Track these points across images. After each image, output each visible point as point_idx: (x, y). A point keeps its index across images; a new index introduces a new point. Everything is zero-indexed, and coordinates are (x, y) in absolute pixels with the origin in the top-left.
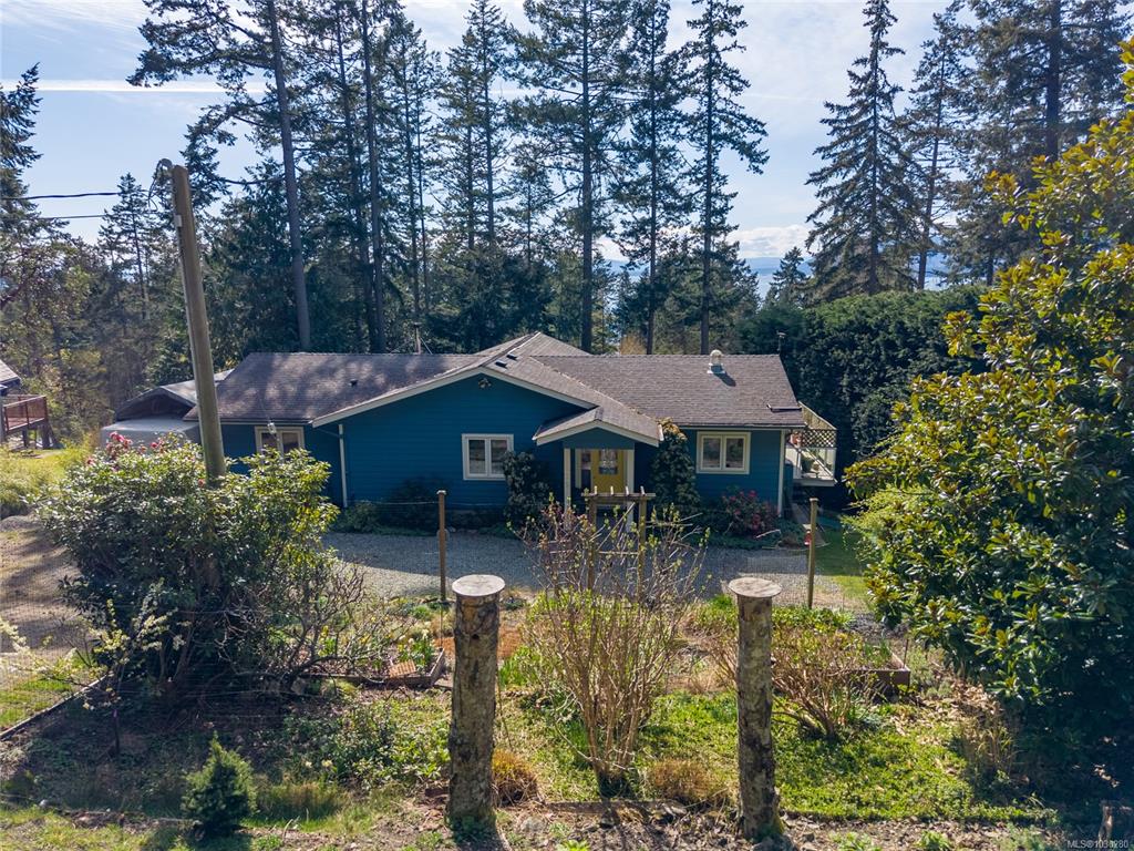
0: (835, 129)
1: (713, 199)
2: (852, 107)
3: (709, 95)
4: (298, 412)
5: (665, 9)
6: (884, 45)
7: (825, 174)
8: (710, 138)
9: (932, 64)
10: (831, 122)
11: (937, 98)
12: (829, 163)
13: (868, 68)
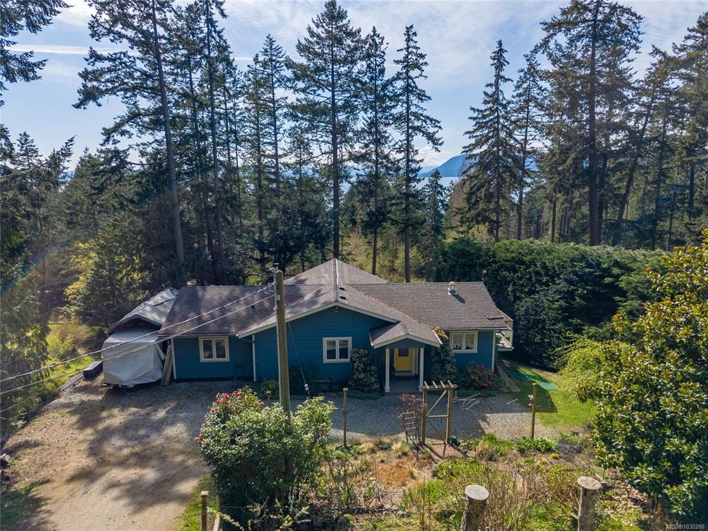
0: (477, 123)
1: (410, 163)
2: (485, 110)
3: (407, 103)
4: (226, 328)
5: (382, 54)
6: (502, 77)
7: (471, 147)
8: (409, 128)
9: (523, 82)
10: (474, 119)
11: (527, 101)
12: (473, 141)
13: (494, 89)
